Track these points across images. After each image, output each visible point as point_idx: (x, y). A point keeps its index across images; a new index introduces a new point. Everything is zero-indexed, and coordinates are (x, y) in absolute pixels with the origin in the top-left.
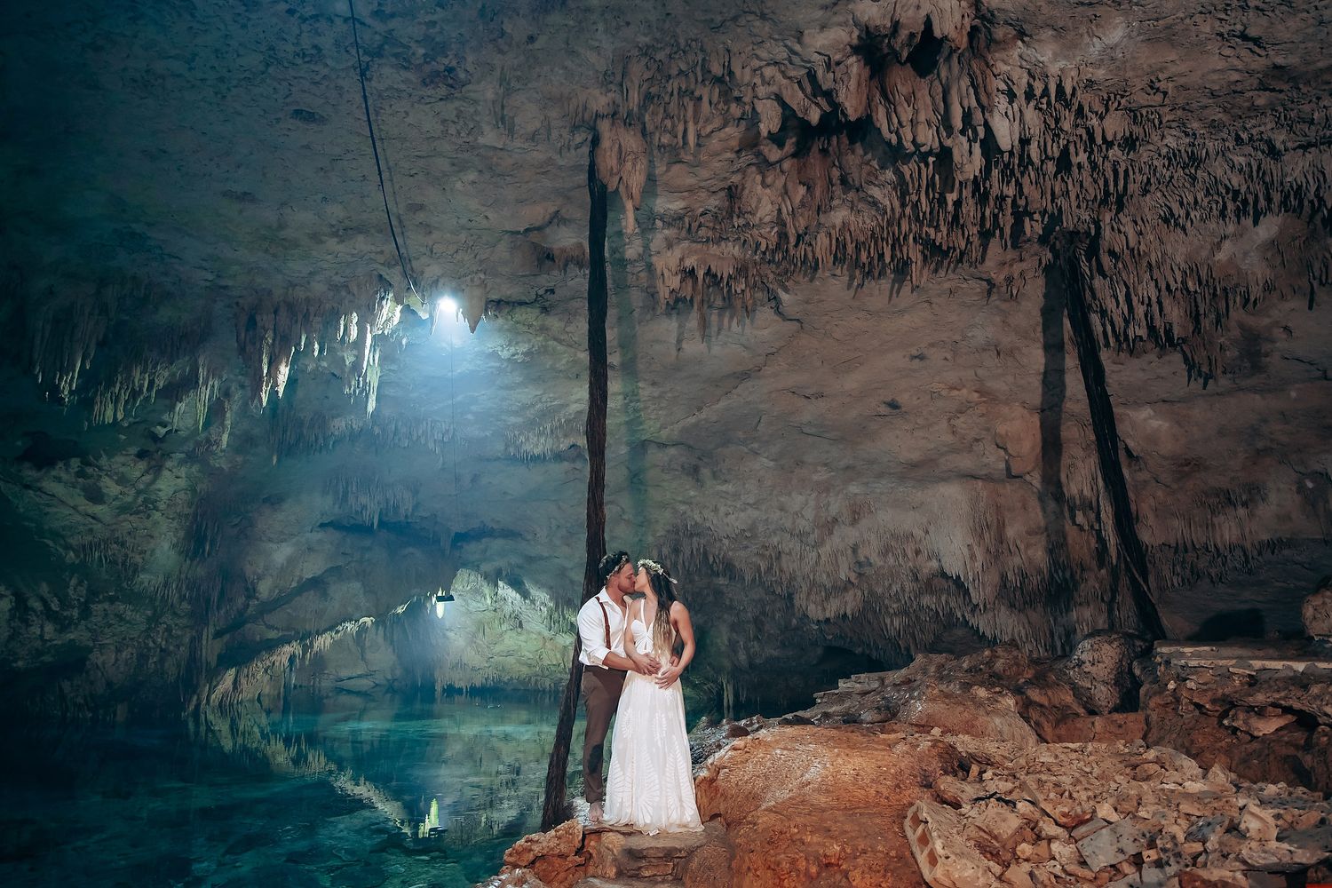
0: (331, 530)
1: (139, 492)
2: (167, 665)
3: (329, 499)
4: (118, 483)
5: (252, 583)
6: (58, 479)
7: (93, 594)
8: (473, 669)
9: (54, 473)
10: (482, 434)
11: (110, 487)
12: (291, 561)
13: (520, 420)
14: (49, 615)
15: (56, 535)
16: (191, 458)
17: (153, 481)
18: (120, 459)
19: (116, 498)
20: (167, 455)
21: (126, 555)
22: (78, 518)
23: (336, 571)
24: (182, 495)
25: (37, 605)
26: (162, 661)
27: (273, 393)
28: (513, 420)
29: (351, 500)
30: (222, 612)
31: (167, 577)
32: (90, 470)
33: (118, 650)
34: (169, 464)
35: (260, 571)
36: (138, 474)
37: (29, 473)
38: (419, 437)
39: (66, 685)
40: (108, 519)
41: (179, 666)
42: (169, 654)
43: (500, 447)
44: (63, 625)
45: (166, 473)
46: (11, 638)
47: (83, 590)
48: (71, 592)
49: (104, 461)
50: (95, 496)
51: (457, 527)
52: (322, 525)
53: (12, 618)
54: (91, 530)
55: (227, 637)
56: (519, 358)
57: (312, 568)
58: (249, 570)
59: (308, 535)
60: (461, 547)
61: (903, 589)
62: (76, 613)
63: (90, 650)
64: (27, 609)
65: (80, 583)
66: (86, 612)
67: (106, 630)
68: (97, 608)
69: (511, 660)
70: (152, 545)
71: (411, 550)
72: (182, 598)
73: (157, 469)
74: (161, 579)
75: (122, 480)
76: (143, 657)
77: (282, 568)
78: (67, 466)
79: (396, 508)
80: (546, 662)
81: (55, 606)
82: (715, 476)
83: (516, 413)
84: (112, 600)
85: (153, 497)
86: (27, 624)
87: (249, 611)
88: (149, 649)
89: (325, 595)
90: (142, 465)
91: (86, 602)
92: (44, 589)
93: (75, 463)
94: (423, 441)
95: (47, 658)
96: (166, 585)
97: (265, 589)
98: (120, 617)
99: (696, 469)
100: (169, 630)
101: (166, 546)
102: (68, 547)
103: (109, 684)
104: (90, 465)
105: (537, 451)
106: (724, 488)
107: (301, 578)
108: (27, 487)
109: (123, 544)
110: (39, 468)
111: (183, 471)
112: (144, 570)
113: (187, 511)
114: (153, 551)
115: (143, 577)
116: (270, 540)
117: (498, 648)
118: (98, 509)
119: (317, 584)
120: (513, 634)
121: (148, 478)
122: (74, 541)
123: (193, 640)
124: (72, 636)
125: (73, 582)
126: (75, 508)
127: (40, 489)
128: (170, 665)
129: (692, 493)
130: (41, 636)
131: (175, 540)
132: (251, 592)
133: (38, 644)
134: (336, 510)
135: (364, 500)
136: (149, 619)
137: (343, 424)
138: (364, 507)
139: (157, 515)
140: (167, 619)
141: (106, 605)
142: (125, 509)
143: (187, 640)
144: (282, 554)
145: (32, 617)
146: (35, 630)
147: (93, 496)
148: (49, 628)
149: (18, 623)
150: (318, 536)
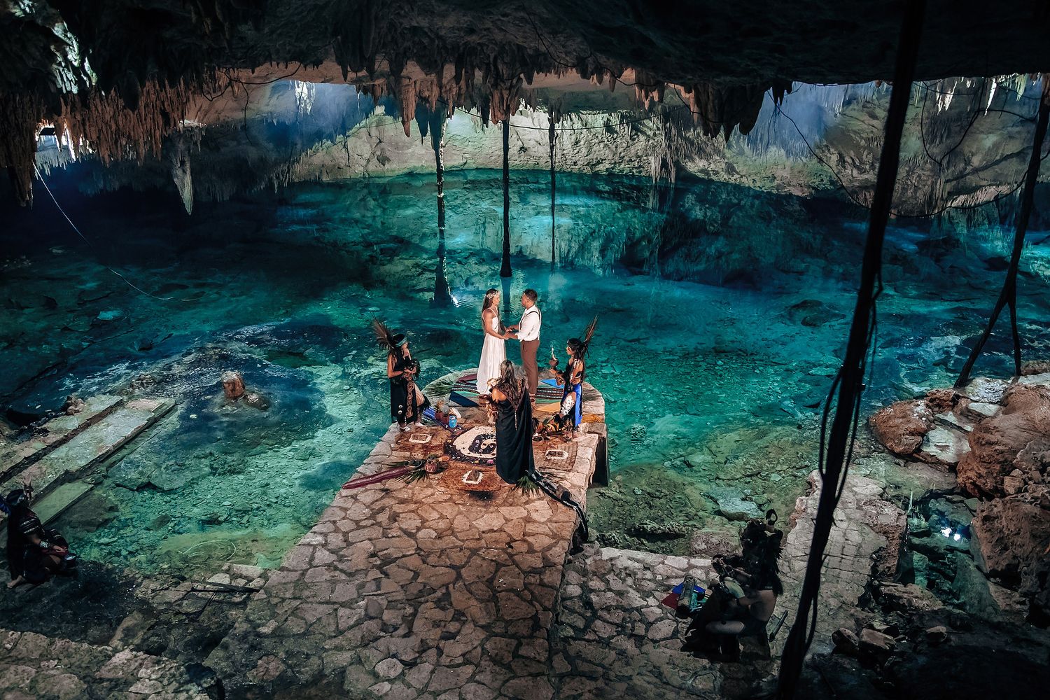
0: (1027, 124)
2: (918, 195)
5: (969, 156)
6: (854, 109)
7: (876, 159)
9: (851, 107)
11: (880, 113)
12: (996, 146)
14: (854, 165)
15: (855, 132)
22: (866, 126)
25: (850, 161)
26: (915, 191)
27: (944, 108)
30: (950, 171)
31: (916, 154)
32: (869, 105)
35: (974, 151)
40: (881, 127)
41: (925, 195)
42: (920, 188)
44: (862, 171)
46: (839, 172)
47: (870, 157)
48: (864, 157)
49: (875, 102)
53: (838, 164)
54: (872, 132)
55: (954, 183)
57: (1011, 148)
58: (966, 150)
59: (1010, 129)
62: (867, 167)
64: (844, 162)
65: (869, 154)
66: (873, 167)
70: (905, 139)
72: (926, 162)
74: (912, 154)
76: (905, 189)
77: (989, 148)
78: (858, 103)
81: (857, 162)
86: (844, 167)
87: (967, 171)
88: (908, 185)
91: (872, 163)
92: (852, 153)
95: (856, 184)
96: (915, 156)
97: (976, 161)
100: (919, 176)
101: (914, 139)
102: (862, 138)
104: (869, 102)
107: (1002, 154)
112: (901, 151)
113: (925, 121)
114: (905, 143)
115: (902, 154)
116: (982, 132)
119: (1017, 156)
122: (864, 136)
123: (933, 183)
125: (865, 153)
126: (863, 122)
128: (920, 194)
130: (852, 175)
131: (920, 135)
132: (968, 162)
133: (851, 177)
136: (908, 172)
140: (918, 171)
143: (929, 183)
144: (989, 141)
145: (847, 165)
146: (849, 171)
147: (874, 116)
148: (855, 172)
149: (840, 167)
150: (1017, 128)
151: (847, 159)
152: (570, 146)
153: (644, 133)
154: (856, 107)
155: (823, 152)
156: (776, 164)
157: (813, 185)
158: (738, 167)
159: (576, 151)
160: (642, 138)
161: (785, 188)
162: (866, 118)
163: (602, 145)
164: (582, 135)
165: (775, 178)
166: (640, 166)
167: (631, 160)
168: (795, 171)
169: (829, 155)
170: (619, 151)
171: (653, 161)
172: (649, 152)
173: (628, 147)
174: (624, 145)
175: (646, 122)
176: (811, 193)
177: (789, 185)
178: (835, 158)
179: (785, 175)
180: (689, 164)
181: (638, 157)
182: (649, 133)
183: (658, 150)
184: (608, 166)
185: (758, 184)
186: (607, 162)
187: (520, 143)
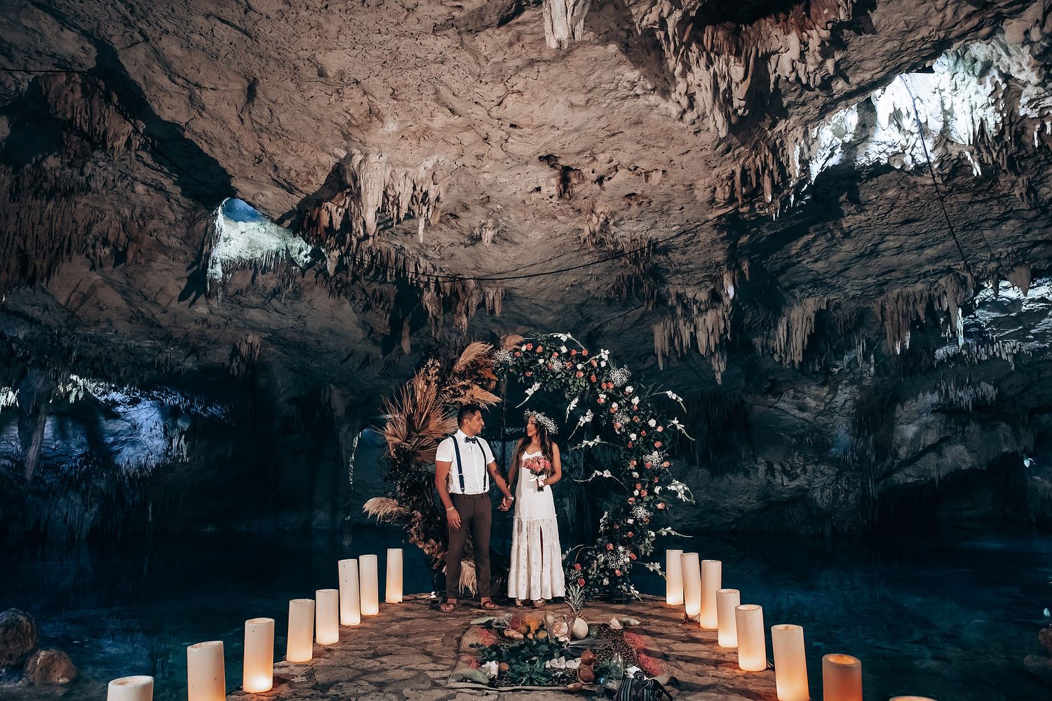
0: (939, 414)
1: (826, 404)
2: (849, 500)
4: (814, 400)
5: (895, 449)
6: (784, 401)
9: (782, 398)
10: (1042, 345)
11: (812, 403)
12: (917, 436)
14: (784, 472)
15: (785, 430)
16: (852, 382)
17: (834, 397)
18: (814, 387)
19: (815, 408)
20: (838, 383)
21: (823, 438)
22: (796, 421)
23: (945, 440)
24: (849, 403)
25: (779, 468)
26: (846, 496)
29: (952, 395)
30: (879, 467)
31: (845, 450)
32: (799, 395)
33: (822, 491)
34: (840, 387)
35: (898, 443)
36: (824, 394)
37: (771, 400)
38: (994, 353)
40: (811, 419)
41: (856, 499)
42: (850, 492)
44: (793, 477)
45: (839, 391)
46: (767, 485)
47: (801, 458)
48: (795, 460)
49: (806, 389)
50: (803, 408)
51: (1032, 405)
52: (933, 412)
53: (767, 474)
54: (803, 427)
55: (883, 482)
57: (931, 438)
58: (892, 442)
59: (925, 418)
60: (1034, 418)
62: (799, 471)
63: (807, 491)
64: (773, 470)
65: (799, 455)
66: (804, 470)
67: (816, 480)
68: (809, 468)
70: (836, 432)
71: (998, 422)
72: (854, 461)
73: (834, 390)
74: (842, 450)
75: (816, 398)
76: (836, 494)
77: (912, 440)
78: (788, 394)
79: (984, 397)
81: (787, 468)
84: (816, 463)
85: (834, 406)
86: (775, 477)
87: (895, 466)
88: (839, 490)
89: (940, 455)
90: (826, 389)
91: (803, 465)
92: (781, 458)
93: (791, 392)
94: (998, 355)
95: (786, 495)
96: (845, 454)
97: (902, 452)
98: (822, 473)
100: (848, 479)
101: (843, 432)
102: (792, 436)
103: (819, 509)
104: (799, 392)
107: (925, 445)
108: (770, 407)
109: (821, 432)
110: (775, 397)
111: (848, 390)
112: (833, 446)
113: (852, 411)
114: (837, 435)
115: (833, 450)
116: (902, 423)
118: (805, 415)
119: (936, 448)
121: (831, 396)
122: (795, 433)
123: (862, 484)
124: (798, 483)
125: (796, 454)
126: (794, 416)
127: (776, 407)
128: (851, 499)
130: (783, 483)
131: (847, 428)
132: (896, 455)
133: (780, 488)
134: (942, 401)
135: (961, 394)
136: (837, 473)
137: (942, 351)
138: (961, 399)
139: (836, 416)
140: (847, 473)
141: (814, 466)
142: (820, 413)
143: (859, 484)
144: (910, 431)
145: (777, 474)
146: (778, 480)
148: (786, 479)
149: (769, 477)
150: (931, 418)
151: (777, 466)
154: (788, 400)
155: (749, 463)
157: (738, 507)
162: (796, 412)
169: (755, 466)
171: (568, 502)
176: (738, 518)
178: (762, 468)
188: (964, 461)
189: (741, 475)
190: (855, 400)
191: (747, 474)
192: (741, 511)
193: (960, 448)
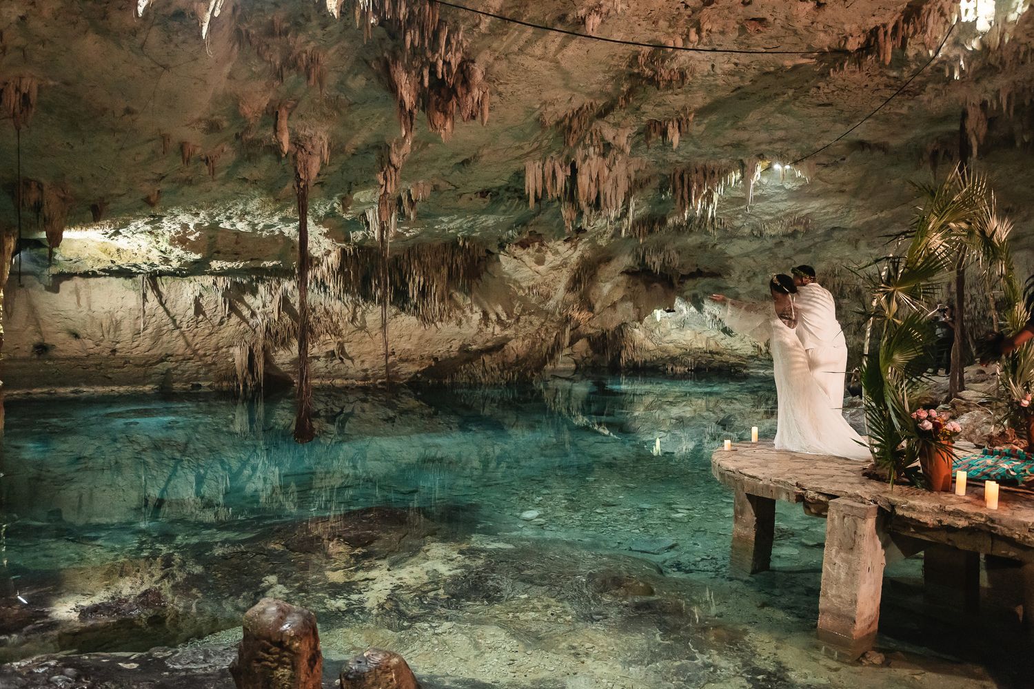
0: (626, 275)
1: (564, 259)
2: (543, 347)
3: (630, 259)
4: (554, 254)
5: (593, 304)
6: (528, 254)
7: (524, 310)
8: (649, 351)
9: (528, 251)
10: (742, 225)
11: (549, 257)
12: (610, 293)
13: (771, 218)
14: (500, 321)
15: (516, 281)
16: (590, 241)
18: (559, 242)
19: (551, 262)
20: (582, 240)
21: (549, 292)
22: (531, 273)
23: (623, 299)
24: (577, 260)
26: (541, 345)
28: (767, 217)
29: (647, 258)
30: (576, 319)
31: (558, 302)
32: (543, 248)
33: (523, 340)
34: (580, 244)
35: (596, 298)
36: (565, 250)
37: (519, 252)
39: (487, 359)
40: (544, 273)
41: (548, 348)
42: (545, 341)
43: (747, 230)
44: (505, 327)
45: (578, 248)
46: (477, 334)
47: (520, 309)
48: (514, 310)
49: (551, 244)
51: (685, 272)
52: (622, 273)
53: (480, 323)
54: (535, 279)
55: (572, 332)
56: (795, 189)
57: (615, 296)
58: (592, 297)
59: (617, 278)
60: (682, 283)
61: (975, 307)
62: (513, 320)
63: (510, 340)
64: (488, 319)
65: (520, 306)
66: (518, 320)
67: (523, 330)
68: (523, 318)
69: (671, 345)
70: (558, 286)
71: (656, 284)
72: (559, 313)
73: (574, 247)
74: (555, 303)
75: (556, 253)
76: (534, 343)
77: (606, 295)
78: (534, 246)
79: (669, 264)
80: (693, 347)
81: (504, 317)
82: (869, 245)
83: (771, 214)
84: (530, 314)
85: (568, 261)
86: (487, 326)
88: (537, 339)
89: (616, 312)
90: (568, 245)
91: (519, 315)
92: (499, 309)
93: (537, 244)
95: (489, 344)
97: (598, 307)
98: (531, 323)
99: (857, 241)
100: (547, 329)
101: (562, 286)
102: (520, 287)
103: (515, 357)
104: (543, 245)
105: (773, 233)
106: (872, 251)
107: (612, 301)
108: (515, 258)
109: (548, 286)
110: (524, 248)
111: (583, 247)
112: (551, 299)
113: (576, 267)
114: (558, 289)
115: (551, 302)
116: (602, 281)
117: (668, 338)
118: (541, 268)
119: (614, 305)
120: (677, 331)
121: (570, 252)
122: (524, 285)
123: (558, 334)
124: (506, 333)
125: (517, 305)
126: (530, 268)
127: (521, 259)
128: (545, 350)
129: (847, 254)
130: (493, 332)
131: (566, 283)
133: (489, 337)
134: (632, 264)
135: (654, 259)
136: (541, 324)
138: (654, 263)
139: (565, 270)
140: (548, 323)
141: (527, 317)
142: (554, 268)
143: (555, 334)
144: (606, 288)
145: (490, 323)
146: (490, 329)
147: (540, 262)
148: (498, 329)
149: (482, 326)
150: (621, 278)
151: (493, 317)
152: (130, 335)
153: (239, 314)
154: (532, 253)
155: (464, 312)
156: (401, 336)
157: (435, 355)
158: (350, 346)
159: (136, 343)
160: (235, 319)
161: (396, 365)
162: (533, 264)
163: (177, 332)
164: (154, 319)
165: (394, 353)
166: (214, 363)
167: (205, 355)
168: (423, 341)
169: (470, 315)
170: (196, 341)
171: (238, 352)
172: (235, 340)
173: (210, 334)
174: (207, 331)
175: (248, 299)
176: (430, 366)
177: (406, 360)
178: (477, 317)
179: (409, 347)
180: (281, 352)
181: (218, 349)
182: (246, 313)
183: (247, 337)
184: (171, 365)
185: (366, 366)
186: (172, 359)
187: (36, 339)
188: (629, 316)
189: (453, 323)
190: (582, 257)
191: (459, 323)
192: (436, 359)
193: (630, 305)
